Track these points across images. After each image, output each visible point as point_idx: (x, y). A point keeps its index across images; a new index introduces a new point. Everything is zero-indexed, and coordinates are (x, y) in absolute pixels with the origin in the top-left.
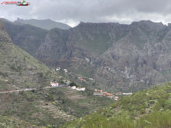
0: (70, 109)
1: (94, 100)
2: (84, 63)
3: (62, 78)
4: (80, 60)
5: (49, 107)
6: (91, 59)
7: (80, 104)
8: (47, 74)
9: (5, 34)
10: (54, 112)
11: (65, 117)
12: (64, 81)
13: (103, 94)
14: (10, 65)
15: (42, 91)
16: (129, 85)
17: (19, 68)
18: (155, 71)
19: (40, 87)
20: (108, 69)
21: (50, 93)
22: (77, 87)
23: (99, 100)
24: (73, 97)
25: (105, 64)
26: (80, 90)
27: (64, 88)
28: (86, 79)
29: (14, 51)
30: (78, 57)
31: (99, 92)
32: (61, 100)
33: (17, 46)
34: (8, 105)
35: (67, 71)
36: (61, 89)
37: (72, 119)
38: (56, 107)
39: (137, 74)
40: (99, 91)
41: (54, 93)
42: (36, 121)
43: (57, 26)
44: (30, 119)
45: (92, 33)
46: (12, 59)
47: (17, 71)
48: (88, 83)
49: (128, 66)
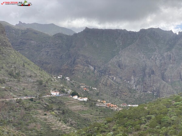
0: (70, 120)
1: (97, 111)
2: (88, 71)
3: (63, 87)
4: (84, 68)
5: (47, 117)
6: (96, 67)
7: (81, 115)
8: (47, 82)
9: (4, 38)
10: (53, 123)
11: (65, 128)
12: (65, 89)
13: (106, 105)
14: (8, 71)
15: (41, 100)
16: (135, 96)
17: (18, 74)
18: (164, 82)
19: (40, 96)
20: (113, 78)
21: (50, 102)
22: (79, 97)
23: (101, 111)
24: (74, 108)
25: (110, 73)
26: (82, 100)
27: (65, 97)
28: (89, 88)
29: (13, 56)
30: (81, 65)
31: (102, 103)
32: (61, 110)
33: (17, 51)
34: (4, 114)
35: (69, 80)
36: (62, 98)
37: (72, 132)
38: (56, 118)
39: (145, 85)
40: (102, 101)
41: (54, 102)
42: (33, 132)
43: (60, 31)
44: (27, 130)
45: (98, 39)
46: (10, 65)
47: (15, 77)
48: (91, 92)
49: (135, 76)
